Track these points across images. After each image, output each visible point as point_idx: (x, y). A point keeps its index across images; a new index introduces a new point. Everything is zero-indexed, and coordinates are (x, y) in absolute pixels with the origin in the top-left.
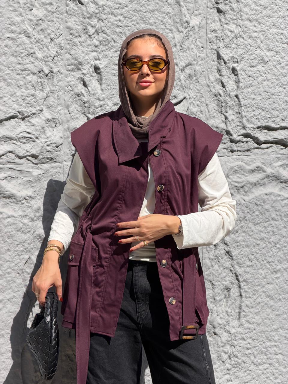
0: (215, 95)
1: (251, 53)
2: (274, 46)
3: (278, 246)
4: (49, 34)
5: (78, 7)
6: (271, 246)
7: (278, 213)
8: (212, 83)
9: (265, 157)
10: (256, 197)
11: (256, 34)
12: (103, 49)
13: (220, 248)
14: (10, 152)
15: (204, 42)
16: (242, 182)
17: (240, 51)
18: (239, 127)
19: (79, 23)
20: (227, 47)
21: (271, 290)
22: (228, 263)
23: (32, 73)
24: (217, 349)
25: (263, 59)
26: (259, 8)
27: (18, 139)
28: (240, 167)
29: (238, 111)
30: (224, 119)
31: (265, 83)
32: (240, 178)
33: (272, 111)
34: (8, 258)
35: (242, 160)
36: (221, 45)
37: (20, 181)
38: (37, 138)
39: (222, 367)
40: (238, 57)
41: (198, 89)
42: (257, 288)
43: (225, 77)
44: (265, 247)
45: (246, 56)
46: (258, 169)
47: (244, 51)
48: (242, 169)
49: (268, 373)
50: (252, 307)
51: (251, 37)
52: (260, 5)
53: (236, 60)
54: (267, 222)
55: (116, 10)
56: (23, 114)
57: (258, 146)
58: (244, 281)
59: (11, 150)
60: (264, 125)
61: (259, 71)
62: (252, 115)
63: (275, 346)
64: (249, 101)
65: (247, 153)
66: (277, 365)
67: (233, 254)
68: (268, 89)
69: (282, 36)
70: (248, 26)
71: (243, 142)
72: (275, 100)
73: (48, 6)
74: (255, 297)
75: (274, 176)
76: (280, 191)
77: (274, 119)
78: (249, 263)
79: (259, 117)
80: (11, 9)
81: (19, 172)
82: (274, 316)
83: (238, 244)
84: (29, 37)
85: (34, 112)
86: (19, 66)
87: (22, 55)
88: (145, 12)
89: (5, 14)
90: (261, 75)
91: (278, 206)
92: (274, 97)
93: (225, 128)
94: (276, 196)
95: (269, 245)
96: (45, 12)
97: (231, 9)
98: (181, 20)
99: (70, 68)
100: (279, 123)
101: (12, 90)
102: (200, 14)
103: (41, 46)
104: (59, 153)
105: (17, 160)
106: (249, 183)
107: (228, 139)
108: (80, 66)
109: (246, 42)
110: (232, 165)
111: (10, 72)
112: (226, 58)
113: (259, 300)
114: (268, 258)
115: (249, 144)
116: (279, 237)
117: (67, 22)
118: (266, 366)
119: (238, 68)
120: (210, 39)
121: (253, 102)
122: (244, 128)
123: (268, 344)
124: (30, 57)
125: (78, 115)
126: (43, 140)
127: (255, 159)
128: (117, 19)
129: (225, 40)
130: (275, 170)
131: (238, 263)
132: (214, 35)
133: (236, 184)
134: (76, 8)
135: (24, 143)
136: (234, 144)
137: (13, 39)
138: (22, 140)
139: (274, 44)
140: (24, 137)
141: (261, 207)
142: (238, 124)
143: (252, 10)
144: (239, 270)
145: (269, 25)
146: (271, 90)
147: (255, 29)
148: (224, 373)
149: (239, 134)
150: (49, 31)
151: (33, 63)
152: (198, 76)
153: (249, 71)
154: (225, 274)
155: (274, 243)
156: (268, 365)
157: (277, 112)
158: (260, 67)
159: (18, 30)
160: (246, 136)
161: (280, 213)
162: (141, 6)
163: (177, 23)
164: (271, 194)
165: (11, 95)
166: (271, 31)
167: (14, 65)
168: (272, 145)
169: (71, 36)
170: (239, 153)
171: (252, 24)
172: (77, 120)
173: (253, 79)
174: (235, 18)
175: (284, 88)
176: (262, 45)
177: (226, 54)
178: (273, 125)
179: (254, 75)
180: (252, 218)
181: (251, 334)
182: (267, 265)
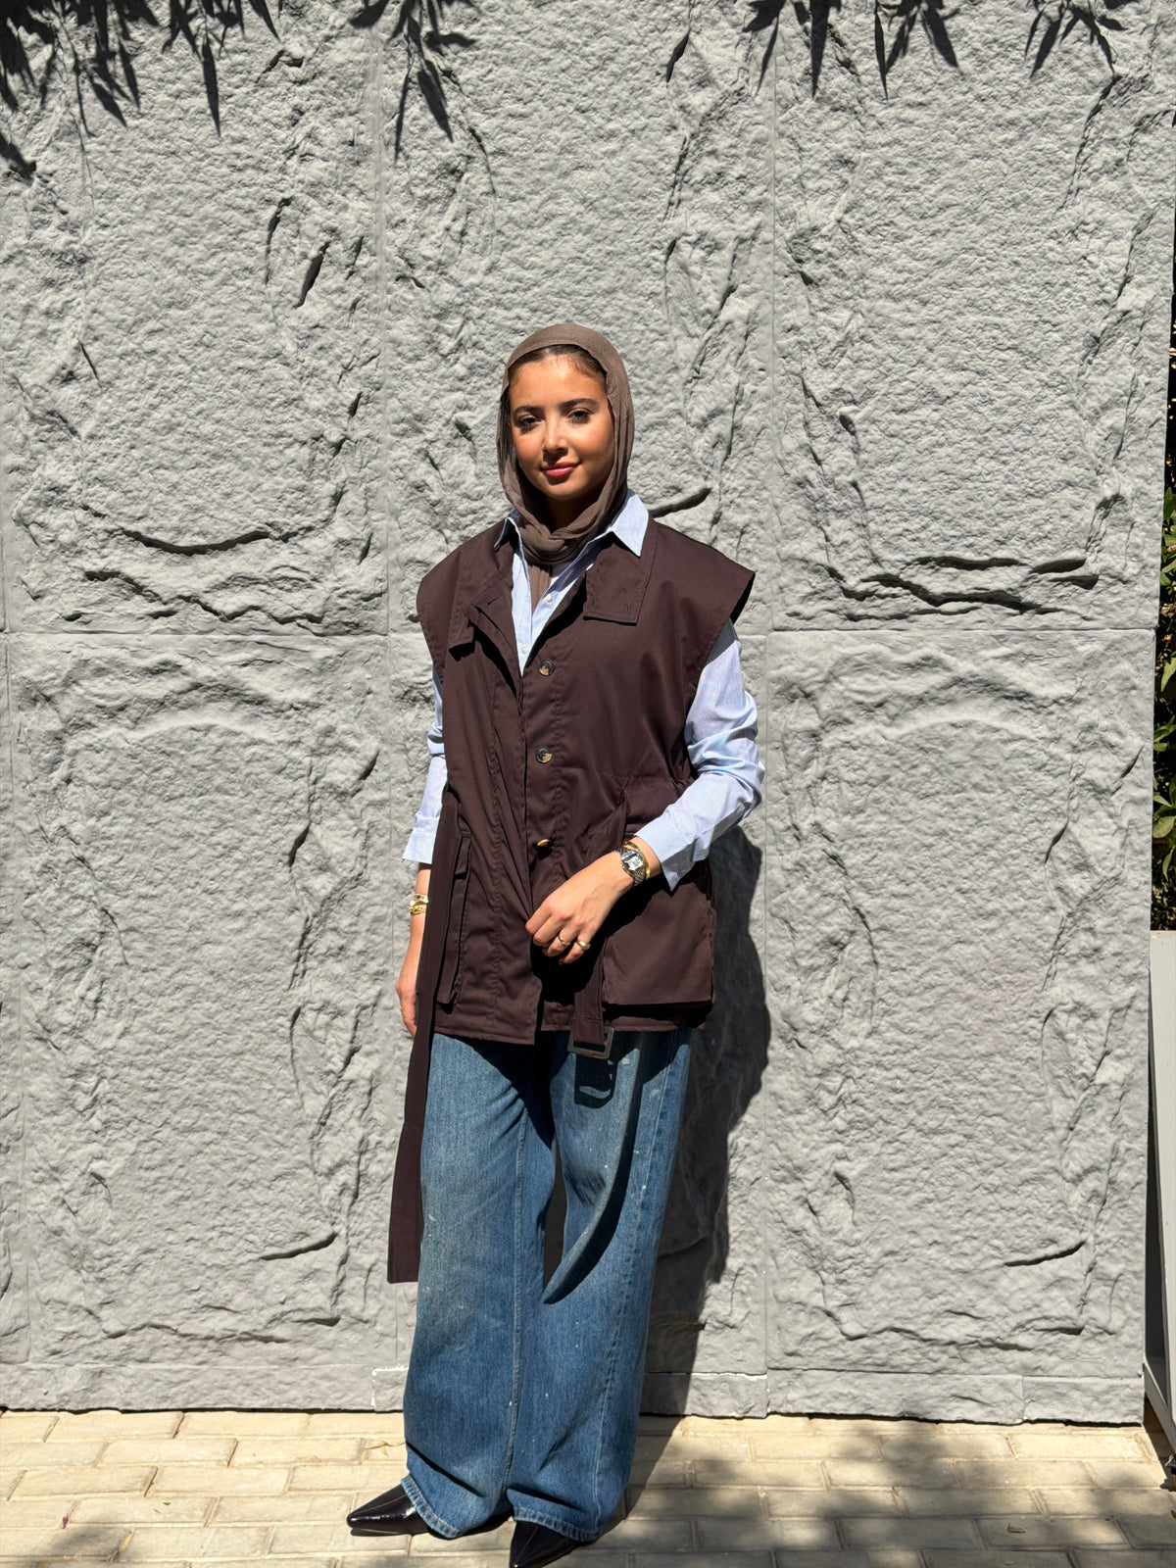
0: (799, 484)
1: (895, 377)
2: (972, 357)
3: (993, 853)
4: (339, 358)
5: (415, 294)
6: (969, 851)
7: (991, 773)
8: (789, 454)
9: (954, 634)
10: (920, 731)
11: (911, 331)
12: (479, 384)
13: (811, 846)
14: (256, 608)
15: (766, 356)
16: (879, 693)
17: (862, 375)
18: (863, 561)
19: (415, 330)
20: (825, 365)
21: (968, 960)
22: (836, 884)
23: (296, 440)
24: (802, 1078)
25: (932, 392)
26: (920, 265)
27: (271, 582)
28: (875, 657)
29: (859, 521)
30: (822, 541)
31: (941, 452)
32: (874, 682)
33: (963, 521)
34: (255, 827)
35: (882, 641)
36: (811, 361)
37: (285, 670)
38: (315, 580)
39: (821, 1124)
40: (853, 391)
41: (750, 471)
42: (924, 951)
43: (822, 439)
44: (950, 853)
45: (882, 387)
46: (927, 664)
47: (875, 373)
48: (879, 663)
49: (961, 1156)
50: (910, 995)
51: (895, 339)
52: (925, 257)
53: (848, 397)
54: (958, 792)
55: (509, 295)
56: (279, 530)
57: (932, 607)
58: (884, 928)
59: (255, 603)
60: (937, 554)
61: (923, 423)
62: (899, 530)
63: (981, 1093)
64: (889, 498)
65: (898, 624)
66: (988, 1141)
67: (847, 863)
68: (950, 466)
69: (995, 332)
70: (884, 311)
71: (882, 597)
72: (972, 494)
73: (334, 297)
74: (918, 971)
75: (981, 681)
76: (1005, 720)
77: (971, 540)
78: (901, 889)
79: (922, 535)
80: (245, 306)
81: (281, 651)
82: (978, 1022)
83: (864, 840)
84: (288, 365)
85: (306, 524)
86: (267, 428)
87: (273, 404)
88: (590, 295)
89: (232, 319)
90: (929, 433)
91: (992, 755)
92: (970, 485)
93: (825, 561)
94: (983, 731)
95: (964, 850)
96: (330, 310)
97: (836, 274)
98: (692, 307)
99: (399, 428)
100: (988, 551)
101: (251, 478)
102: (755, 291)
103: (322, 384)
104: (375, 612)
105: (275, 626)
106: (900, 695)
107: (837, 589)
108: (420, 425)
109: (880, 351)
110: (847, 651)
111: (247, 440)
112: (818, 392)
113: (931, 978)
114: (960, 880)
115: (900, 601)
116: (994, 832)
117: (390, 328)
118: (954, 1139)
119: (855, 418)
120: (781, 349)
121: (903, 499)
122: (876, 560)
123: (961, 1087)
124: (292, 407)
125: (419, 533)
126: (330, 585)
127: (921, 639)
128: (511, 314)
129: (820, 350)
130: (984, 666)
131: (863, 885)
132: (792, 338)
133: (861, 698)
134: (410, 297)
135: (289, 591)
136: (853, 601)
137: (250, 371)
138: (281, 584)
139: (972, 352)
140: (285, 578)
141: (936, 756)
142: (862, 552)
143: (900, 272)
144: (867, 903)
145: (955, 307)
146: (959, 467)
147: (909, 318)
148: (825, 1138)
149: (864, 576)
150: (338, 351)
151: (299, 420)
152: (749, 439)
153: (891, 422)
154: (826, 909)
155: (980, 845)
156: (961, 1138)
157: (979, 522)
158: (924, 412)
159: (261, 351)
160: (888, 580)
161: (999, 774)
162: (579, 283)
163: (682, 315)
164: (968, 725)
165: (252, 490)
166: (960, 320)
167: (255, 425)
168: (975, 604)
169: (399, 359)
170: (875, 623)
171: (901, 306)
172: (419, 543)
173: (901, 443)
174: (847, 293)
175: (1004, 463)
176: (932, 356)
177: (821, 383)
178: (969, 556)
179: (906, 432)
180: (909, 780)
181: (907, 1058)
182: (957, 896)
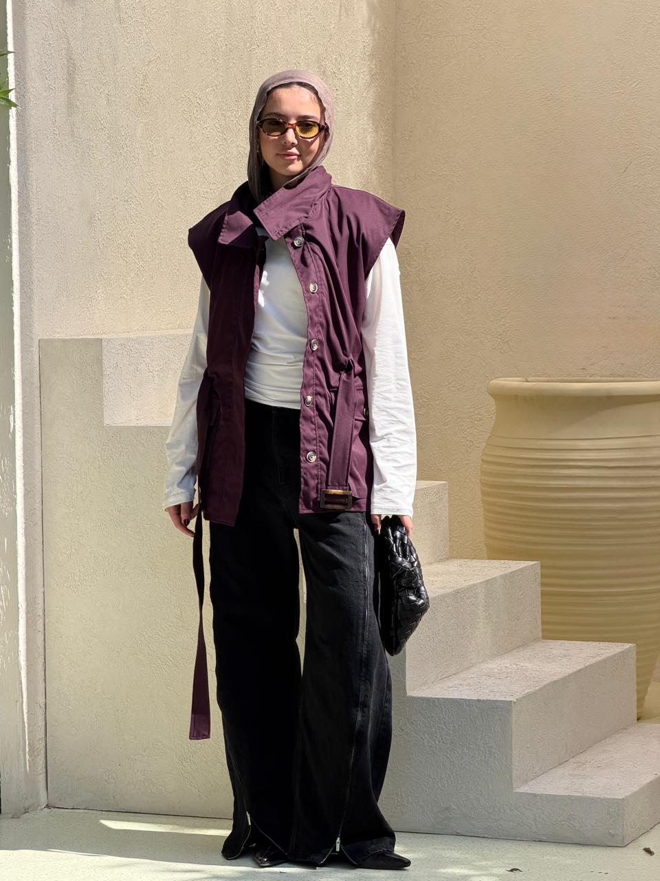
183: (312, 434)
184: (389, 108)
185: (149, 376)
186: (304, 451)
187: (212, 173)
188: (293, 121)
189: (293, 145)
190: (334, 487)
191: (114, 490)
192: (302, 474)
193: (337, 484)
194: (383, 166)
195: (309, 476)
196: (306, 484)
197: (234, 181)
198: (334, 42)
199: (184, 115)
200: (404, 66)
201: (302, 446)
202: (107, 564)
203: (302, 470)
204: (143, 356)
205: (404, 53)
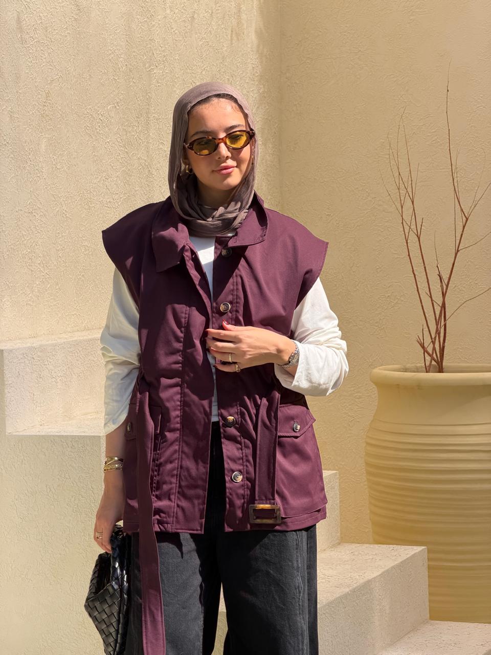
183: (238, 454)
184: (276, 123)
185: (52, 382)
186: (228, 471)
187: (115, 184)
188: (222, 135)
189: (227, 158)
190: (261, 501)
191: (17, 497)
192: (228, 494)
193: (264, 498)
194: (271, 174)
195: (234, 496)
196: (232, 504)
197: (136, 191)
198: (226, 63)
199: (87, 131)
200: (289, 86)
201: (226, 466)
202: (10, 569)
203: (227, 490)
204: (46, 363)
205: (287, 74)
